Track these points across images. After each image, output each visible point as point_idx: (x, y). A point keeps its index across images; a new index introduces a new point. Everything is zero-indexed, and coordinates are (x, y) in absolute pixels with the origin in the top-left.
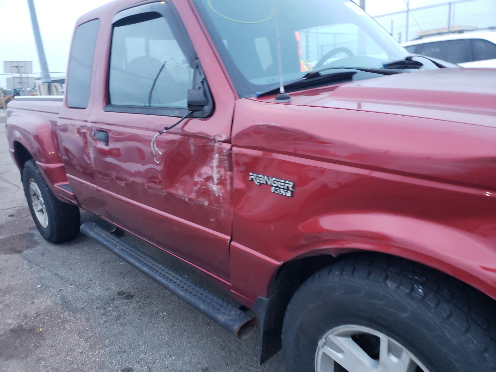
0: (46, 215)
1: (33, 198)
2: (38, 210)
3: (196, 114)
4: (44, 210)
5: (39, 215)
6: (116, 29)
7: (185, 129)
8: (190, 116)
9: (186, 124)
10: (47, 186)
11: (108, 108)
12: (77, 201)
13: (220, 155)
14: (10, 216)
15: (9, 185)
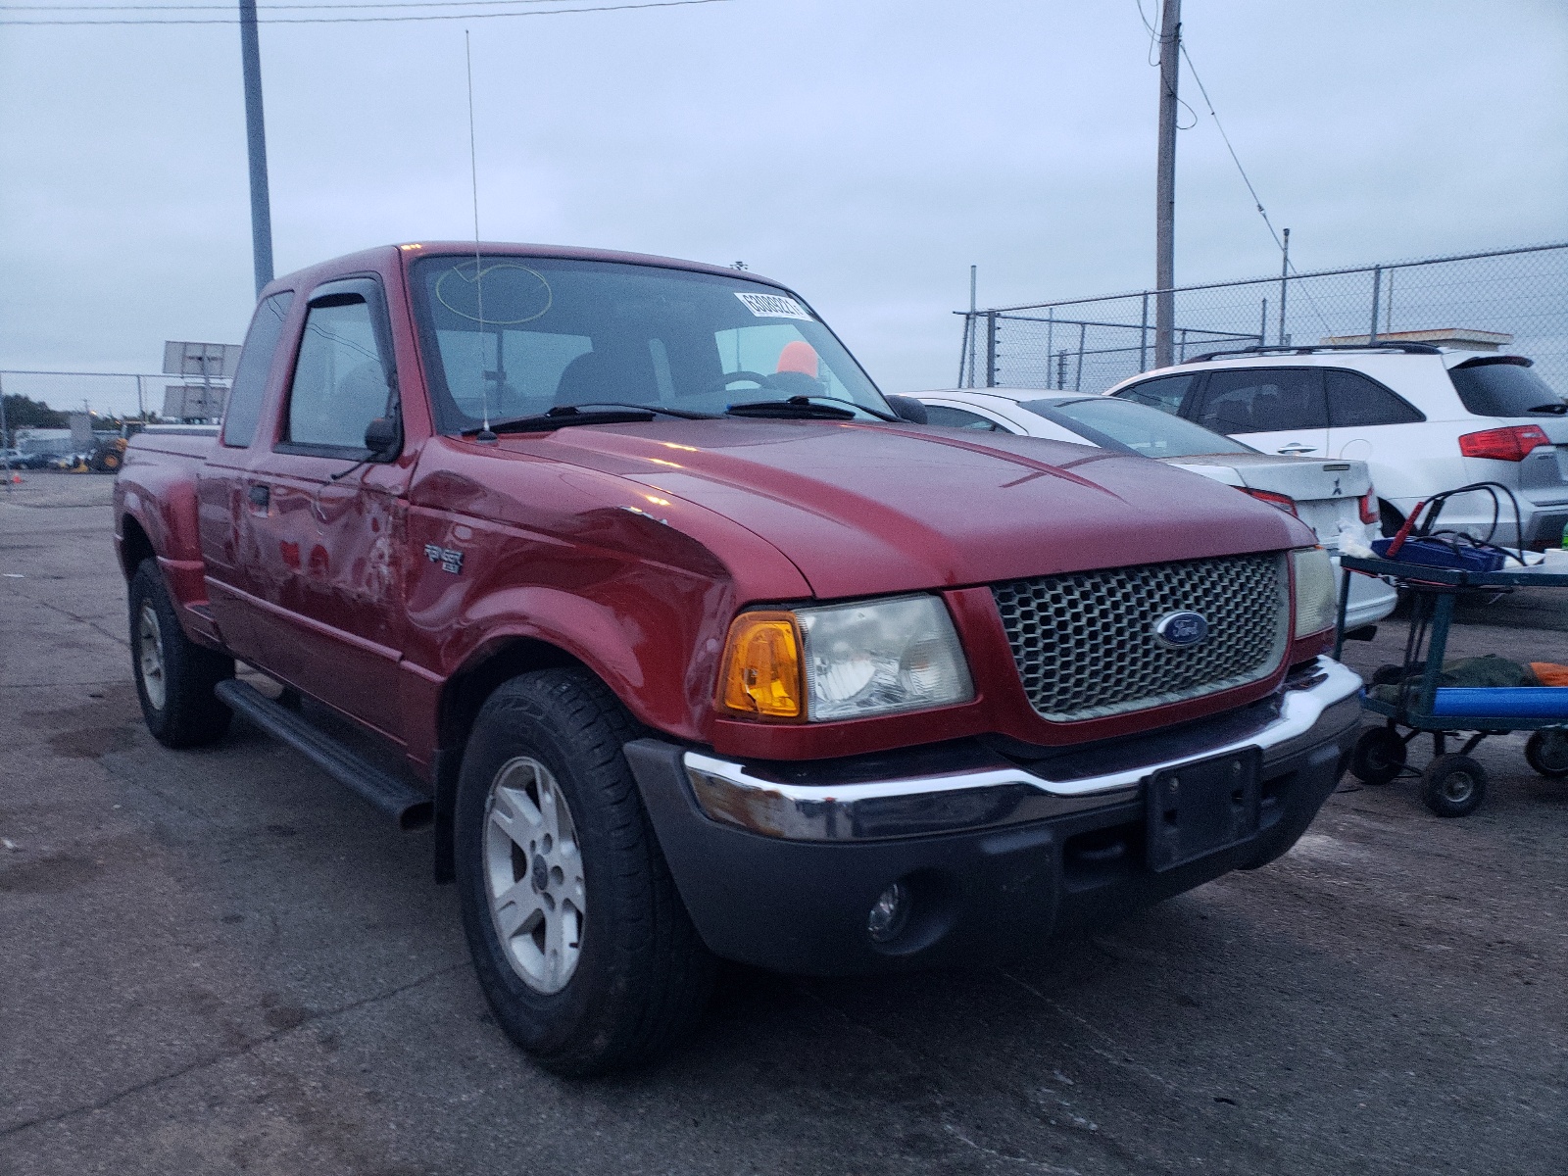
0: (162, 682)
1: (145, 644)
2: (150, 671)
3: (381, 456)
4: (162, 672)
5: (149, 682)
6: (315, 312)
7: (367, 480)
8: (373, 460)
9: (368, 471)
10: (174, 613)
11: (280, 448)
12: (220, 636)
13: (394, 518)
14: (92, 696)
15: (109, 641)
